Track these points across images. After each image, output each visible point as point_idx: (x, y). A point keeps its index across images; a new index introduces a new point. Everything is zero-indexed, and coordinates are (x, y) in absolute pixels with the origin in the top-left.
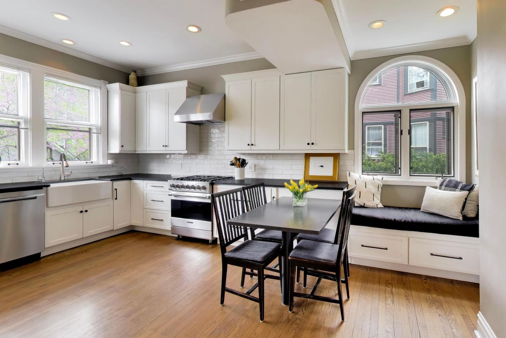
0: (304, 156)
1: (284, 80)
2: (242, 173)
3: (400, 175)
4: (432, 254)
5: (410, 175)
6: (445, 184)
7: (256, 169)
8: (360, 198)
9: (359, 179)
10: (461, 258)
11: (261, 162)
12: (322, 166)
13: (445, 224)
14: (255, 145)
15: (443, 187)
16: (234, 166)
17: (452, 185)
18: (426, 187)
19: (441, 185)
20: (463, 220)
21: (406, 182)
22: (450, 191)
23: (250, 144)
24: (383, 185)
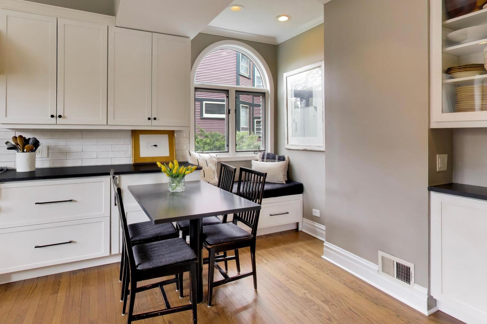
0: (130, 133)
1: (115, 33)
2: (32, 161)
3: (228, 152)
4: (271, 215)
5: (236, 152)
6: (265, 157)
7: (50, 154)
8: (204, 177)
9: (199, 157)
10: (287, 213)
11: (61, 143)
12: (156, 146)
13: (279, 189)
14: (64, 117)
15: (265, 160)
16: (13, 151)
17: (271, 157)
18: (251, 161)
19: (263, 158)
20: (286, 183)
21: (234, 158)
22: (271, 162)
23: (55, 115)
24: (218, 162)
